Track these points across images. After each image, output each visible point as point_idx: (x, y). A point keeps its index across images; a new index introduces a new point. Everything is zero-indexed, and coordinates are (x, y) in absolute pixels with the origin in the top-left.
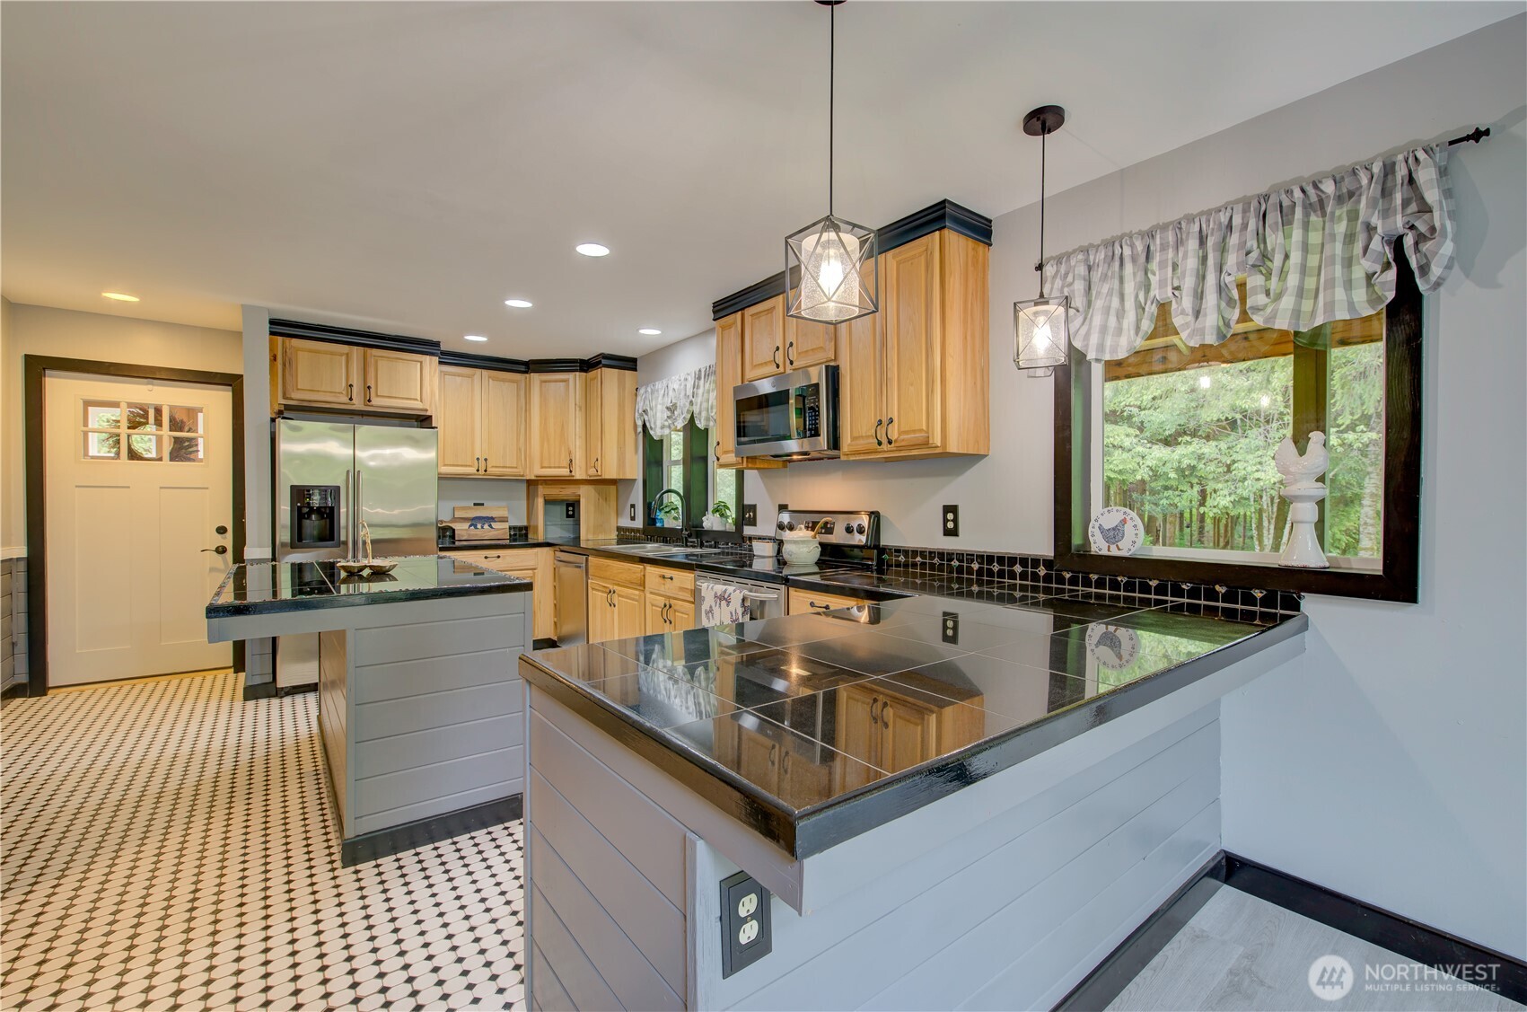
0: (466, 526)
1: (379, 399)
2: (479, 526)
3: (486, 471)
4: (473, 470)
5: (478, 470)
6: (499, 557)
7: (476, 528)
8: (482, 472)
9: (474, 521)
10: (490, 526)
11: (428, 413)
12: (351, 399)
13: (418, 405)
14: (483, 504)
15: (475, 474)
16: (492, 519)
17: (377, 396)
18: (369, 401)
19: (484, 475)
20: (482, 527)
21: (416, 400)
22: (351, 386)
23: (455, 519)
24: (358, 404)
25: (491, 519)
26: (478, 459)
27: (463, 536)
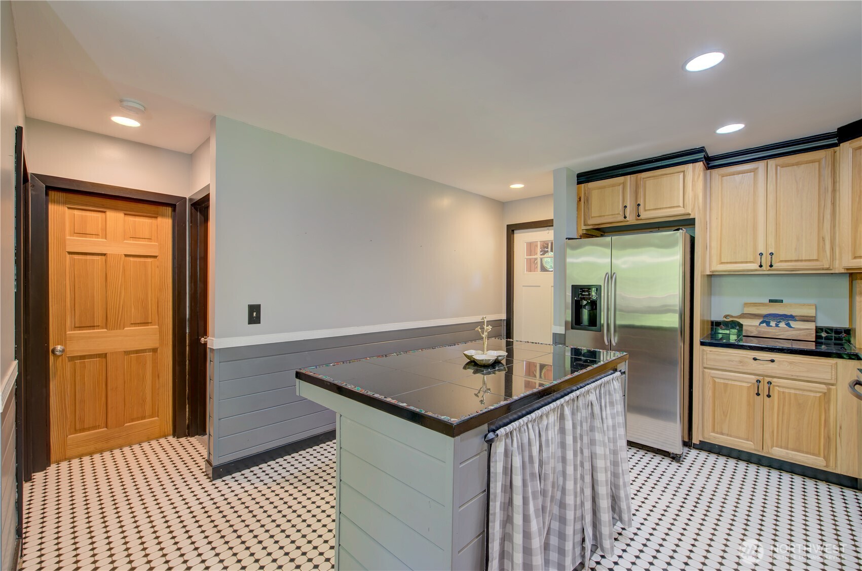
0: (756, 322)
1: (648, 212)
2: (773, 324)
3: (771, 266)
4: (755, 266)
5: (761, 266)
6: (773, 361)
7: (768, 324)
8: (766, 266)
9: (766, 319)
10: (788, 325)
11: (691, 217)
12: (625, 217)
13: (680, 211)
14: (782, 301)
15: (756, 270)
16: (792, 317)
17: (645, 210)
18: (639, 216)
19: (769, 270)
20: (777, 325)
21: (679, 206)
22: (626, 207)
23: (743, 316)
24: (631, 220)
25: (788, 318)
26: (761, 254)
27: (752, 332)
